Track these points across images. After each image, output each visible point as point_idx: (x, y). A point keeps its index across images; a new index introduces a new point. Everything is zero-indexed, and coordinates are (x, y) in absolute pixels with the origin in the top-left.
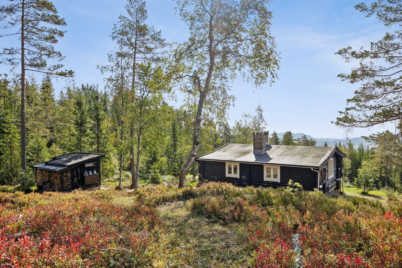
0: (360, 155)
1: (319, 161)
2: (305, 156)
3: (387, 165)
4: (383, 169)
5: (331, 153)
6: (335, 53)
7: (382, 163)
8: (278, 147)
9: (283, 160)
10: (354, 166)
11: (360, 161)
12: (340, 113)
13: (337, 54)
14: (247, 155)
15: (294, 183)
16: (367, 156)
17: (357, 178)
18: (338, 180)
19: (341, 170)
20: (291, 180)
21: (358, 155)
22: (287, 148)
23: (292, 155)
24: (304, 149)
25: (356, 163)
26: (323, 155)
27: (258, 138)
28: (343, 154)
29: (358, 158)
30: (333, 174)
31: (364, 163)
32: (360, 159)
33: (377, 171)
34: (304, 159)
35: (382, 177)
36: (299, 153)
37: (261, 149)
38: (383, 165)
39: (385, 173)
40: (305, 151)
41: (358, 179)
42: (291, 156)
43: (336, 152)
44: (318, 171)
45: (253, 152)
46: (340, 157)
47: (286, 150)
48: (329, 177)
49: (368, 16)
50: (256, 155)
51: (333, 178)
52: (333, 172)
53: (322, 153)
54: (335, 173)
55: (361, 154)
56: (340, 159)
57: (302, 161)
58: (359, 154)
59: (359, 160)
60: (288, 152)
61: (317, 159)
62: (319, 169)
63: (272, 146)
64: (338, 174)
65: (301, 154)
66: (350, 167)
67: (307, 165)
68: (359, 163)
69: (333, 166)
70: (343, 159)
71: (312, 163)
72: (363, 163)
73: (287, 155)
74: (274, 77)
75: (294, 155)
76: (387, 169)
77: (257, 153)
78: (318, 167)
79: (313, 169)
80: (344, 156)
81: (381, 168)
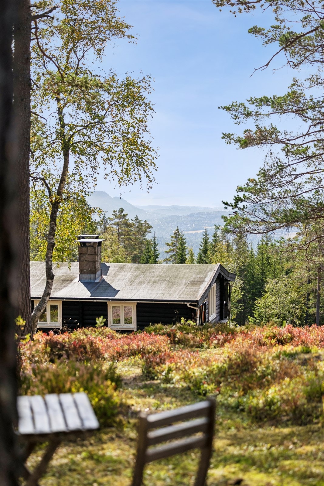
0: (263, 264)
1: (197, 292)
2: (173, 284)
3: (319, 287)
4: (311, 297)
5: (214, 277)
6: (219, 108)
7: (310, 282)
8: (122, 268)
9: (140, 291)
10: (248, 292)
11: (262, 280)
12: (226, 206)
13: (221, 109)
14: (70, 285)
15: (186, 321)
16: (278, 266)
17: (253, 317)
18: (222, 321)
19: (227, 304)
20: (183, 318)
21: (258, 265)
22: (138, 269)
23: (151, 282)
24: (168, 269)
25: (253, 285)
26: (201, 281)
27: (89, 252)
28: (230, 276)
29: (257, 270)
30: (215, 311)
31: (271, 283)
32: (263, 274)
33: (299, 303)
34: (173, 289)
35: (310, 315)
36: (161, 279)
37: (95, 273)
38: (311, 286)
39: (315, 307)
40: (170, 274)
41: (255, 318)
42: (150, 284)
43: (220, 274)
44: (197, 308)
45: (78, 279)
46: (226, 280)
47: (137, 273)
48: (210, 318)
49: (267, 43)
50: (88, 284)
51: (215, 318)
52: (215, 308)
53: (199, 276)
54: (219, 310)
55: (265, 261)
56: (225, 284)
57: (171, 292)
58: (260, 262)
59: (260, 276)
60: (142, 276)
61: (194, 289)
62: (198, 304)
63: (107, 264)
64: (223, 313)
65: (165, 280)
66: (240, 297)
67: (180, 299)
68: (259, 284)
69: (215, 297)
70: (231, 283)
71: (188, 295)
72: (268, 286)
73: (141, 282)
74: (151, 181)
75: (155, 282)
76: (319, 295)
77: (87, 281)
78: (197, 301)
79: (190, 305)
80: (231, 278)
81: (309, 295)
